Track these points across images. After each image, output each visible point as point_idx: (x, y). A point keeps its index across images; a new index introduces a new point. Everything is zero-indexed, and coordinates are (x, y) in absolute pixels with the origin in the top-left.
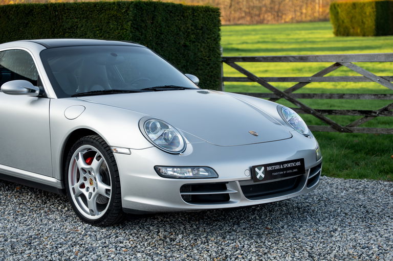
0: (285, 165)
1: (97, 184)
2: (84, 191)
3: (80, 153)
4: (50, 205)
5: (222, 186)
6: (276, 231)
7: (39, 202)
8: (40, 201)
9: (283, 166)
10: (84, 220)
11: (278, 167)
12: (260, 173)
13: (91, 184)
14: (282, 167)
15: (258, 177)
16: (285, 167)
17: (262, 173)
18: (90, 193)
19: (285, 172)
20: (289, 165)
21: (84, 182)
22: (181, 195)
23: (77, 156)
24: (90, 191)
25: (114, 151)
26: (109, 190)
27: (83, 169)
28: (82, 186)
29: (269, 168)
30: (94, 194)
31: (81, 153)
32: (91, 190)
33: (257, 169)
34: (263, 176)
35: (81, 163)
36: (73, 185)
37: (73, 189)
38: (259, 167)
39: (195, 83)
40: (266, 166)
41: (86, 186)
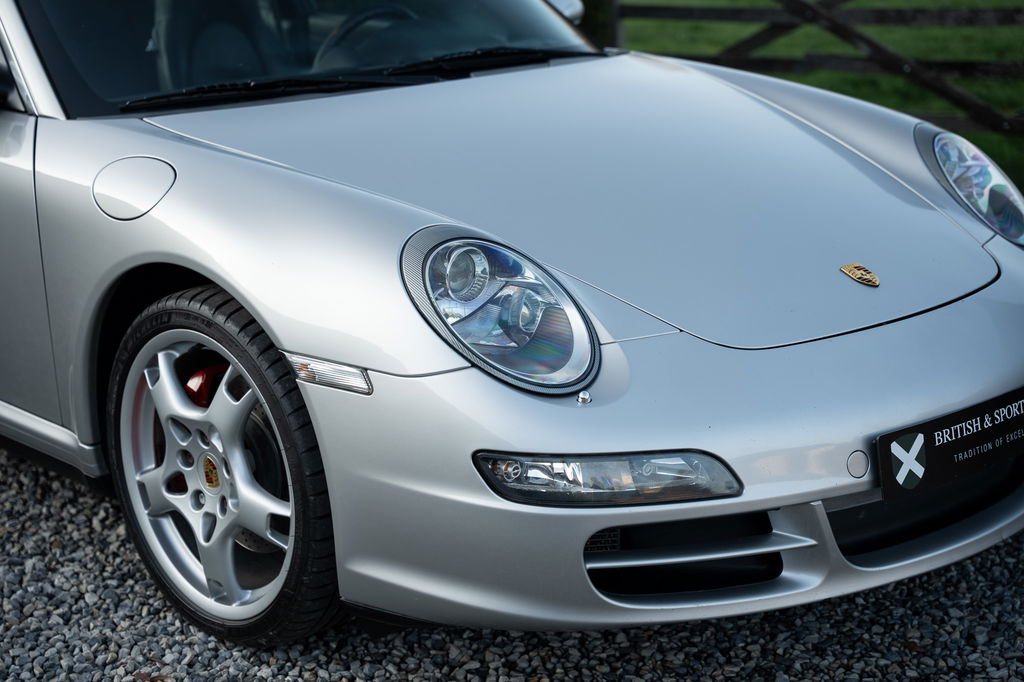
0: (1001, 414)
1: (233, 486)
2: (182, 502)
3: (161, 357)
4: (63, 506)
5: (756, 523)
6: (951, 662)
7: (21, 485)
8: (25, 480)
9: (993, 419)
10: (191, 616)
11: (972, 426)
12: (909, 462)
13: (209, 480)
14: (988, 424)
15: (901, 478)
16: (1000, 419)
17: (918, 459)
18: (207, 514)
19: (999, 442)
20: (1015, 411)
21: (186, 469)
22: (591, 572)
23: (153, 363)
24: (205, 509)
25: (302, 374)
26: (286, 520)
27: (178, 422)
28: (177, 484)
29: (942, 437)
30: (222, 523)
31: (168, 357)
32: (211, 504)
33: (896, 449)
34: (920, 471)
35: (169, 397)
36: (139, 467)
37: (142, 486)
38: (904, 435)
39: (569, 21)
40: (929, 427)
41: (192, 486)
